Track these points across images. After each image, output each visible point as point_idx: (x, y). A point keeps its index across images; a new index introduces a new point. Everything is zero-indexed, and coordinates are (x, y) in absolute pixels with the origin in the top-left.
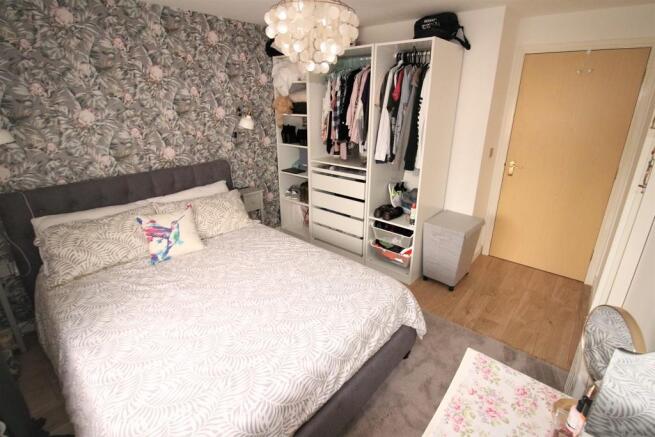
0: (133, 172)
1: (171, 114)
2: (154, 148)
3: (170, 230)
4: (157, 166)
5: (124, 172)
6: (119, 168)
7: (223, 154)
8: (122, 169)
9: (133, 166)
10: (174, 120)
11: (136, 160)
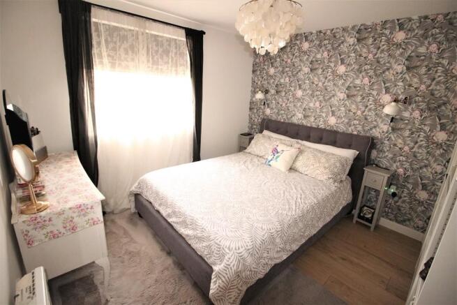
0: (309, 125)
1: (342, 96)
2: (324, 115)
3: (278, 153)
4: (322, 126)
5: (305, 124)
6: (303, 121)
7: (376, 133)
8: (305, 122)
9: (311, 122)
10: (343, 100)
11: (312, 119)
